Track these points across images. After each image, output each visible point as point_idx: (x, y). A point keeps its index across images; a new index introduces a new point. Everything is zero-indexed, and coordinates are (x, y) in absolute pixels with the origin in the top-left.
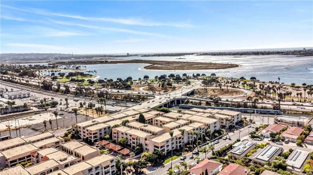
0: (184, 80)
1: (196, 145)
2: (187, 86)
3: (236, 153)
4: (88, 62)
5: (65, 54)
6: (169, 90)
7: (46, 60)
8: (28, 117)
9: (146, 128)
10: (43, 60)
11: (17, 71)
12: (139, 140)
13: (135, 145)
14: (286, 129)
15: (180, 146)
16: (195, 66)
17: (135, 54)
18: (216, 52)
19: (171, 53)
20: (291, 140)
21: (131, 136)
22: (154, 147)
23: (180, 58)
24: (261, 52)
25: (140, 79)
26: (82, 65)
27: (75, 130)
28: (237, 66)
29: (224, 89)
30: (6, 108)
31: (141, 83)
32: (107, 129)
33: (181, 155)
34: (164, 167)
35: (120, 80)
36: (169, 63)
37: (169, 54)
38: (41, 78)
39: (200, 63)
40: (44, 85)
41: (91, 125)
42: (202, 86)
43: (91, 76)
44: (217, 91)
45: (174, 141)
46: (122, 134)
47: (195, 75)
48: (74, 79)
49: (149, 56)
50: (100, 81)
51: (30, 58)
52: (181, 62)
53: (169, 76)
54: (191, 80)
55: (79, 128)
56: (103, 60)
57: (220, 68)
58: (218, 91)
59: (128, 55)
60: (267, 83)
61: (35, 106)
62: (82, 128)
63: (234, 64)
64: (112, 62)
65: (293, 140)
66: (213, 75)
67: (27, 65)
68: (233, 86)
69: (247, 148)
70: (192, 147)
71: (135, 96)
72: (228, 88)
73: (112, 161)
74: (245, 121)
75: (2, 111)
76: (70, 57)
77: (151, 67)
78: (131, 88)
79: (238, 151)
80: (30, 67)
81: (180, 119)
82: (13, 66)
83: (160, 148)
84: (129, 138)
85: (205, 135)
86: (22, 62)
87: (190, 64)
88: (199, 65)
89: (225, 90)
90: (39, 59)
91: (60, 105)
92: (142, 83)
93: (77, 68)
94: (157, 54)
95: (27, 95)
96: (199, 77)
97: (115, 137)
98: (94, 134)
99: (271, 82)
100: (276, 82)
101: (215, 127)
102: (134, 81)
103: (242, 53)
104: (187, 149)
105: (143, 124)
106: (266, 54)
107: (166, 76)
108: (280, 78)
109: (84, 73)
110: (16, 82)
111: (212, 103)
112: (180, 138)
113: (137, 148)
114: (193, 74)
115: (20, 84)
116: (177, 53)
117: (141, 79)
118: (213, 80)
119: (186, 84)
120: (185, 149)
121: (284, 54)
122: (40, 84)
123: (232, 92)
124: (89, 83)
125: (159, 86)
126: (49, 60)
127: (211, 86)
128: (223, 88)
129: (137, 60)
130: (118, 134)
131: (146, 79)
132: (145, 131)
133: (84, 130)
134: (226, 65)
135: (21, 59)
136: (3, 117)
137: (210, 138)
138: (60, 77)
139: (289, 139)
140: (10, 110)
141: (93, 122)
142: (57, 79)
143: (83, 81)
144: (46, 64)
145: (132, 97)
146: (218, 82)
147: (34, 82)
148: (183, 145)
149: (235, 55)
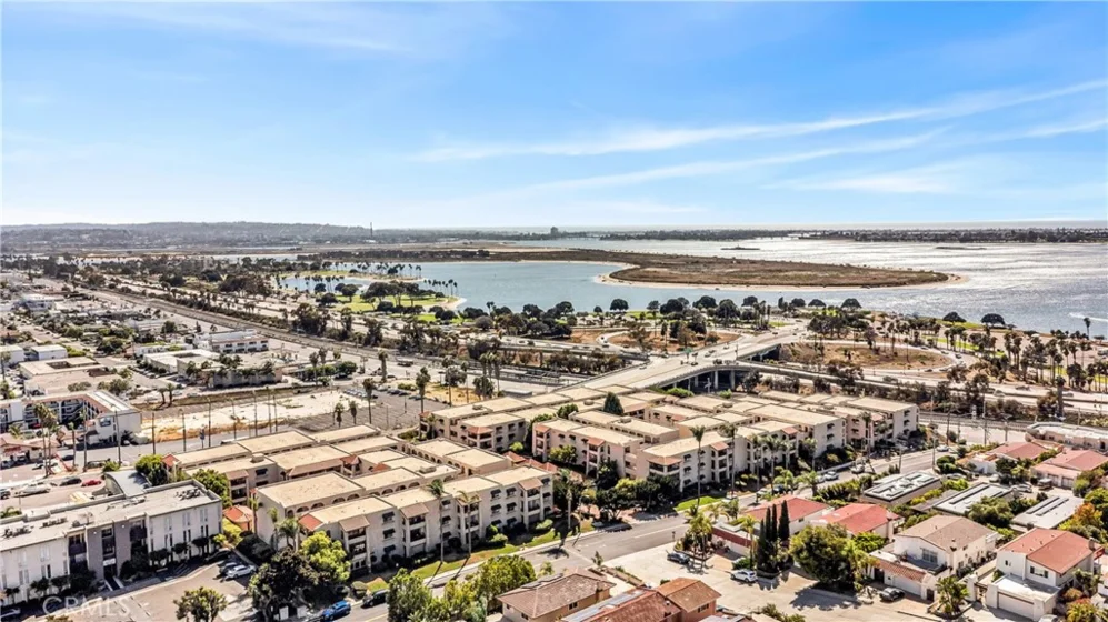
0: (748, 317)
1: (769, 478)
2: (756, 335)
3: (880, 495)
4: (423, 253)
5: (346, 228)
6: (695, 346)
7: (285, 245)
8: (282, 400)
9: (627, 426)
10: (276, 244)
11: (211, 276)
12: (609, 453)
13: (596, 465)
14: (1054, 455)
15: (723, 475)
16: (790, 274)
17: (578, 231)
18: (874, 229)
19: (705, 229)
20: (1060, 482)
21: (585, 441)
22: (651, 467)
23: (739, 248)
24: (1045, 232)
25: (598, 310)
26: (406, 264)
27: (428, 429)
28: (942, 278)
29: (882, 349)
30: (221, 374)
31: (601, 323)
32: (516, 426)
33: (724, 496)
34: (676, 515)
35: (535, 311)
36: (697, 262)
37: (698, 231)
38: (284, 298)
39: (810, 265)
40: (301, 316)
41: (472, 416)
42: (808, 338)
43: (440, 295)
44: (858, 353)
45: (706, 459)
46: (562, 436)
47: (788, 301)
48: (388, 303)
49: (626, 237)
50: (472, 313)
51: (237, 237)
52: (739, 262)
53: (696, 305)
54: (772, 319)
55: (438, 423)
56: (473, 249)
57: (878, 285)
58: (862, 354)
59: (555, 234)
60: (1042, 335)
61: (291, 374)
62: (447, 423)
63: (931, 272)
64: (500, 257)
65: (1065, 481)
66: (850, 305)
67: (234, 259)
68: (916, 340)
69: (914, 487)
70: (755, 481)
71: (585, 358)
72: (897, 345)
73: (545, 481)
74: (929, 435)
75: (211, 379)
76: (363, 238)
77: (634, 273)
78: (572, 335)
79: (888, 492)
80: (244, 266)
81: (724, 412)
82: (197, 262)
83: (665, 469)
84: (581, 446)
85: (797, 455)
86: (214, 249)
87: (773, 268)
88: (804, 273)
89: (884, 351)
90: (265, 240)
91: (360, 373)
92: (606, 323)
93: (392, 271)
94: (655, 232)
95: (259, 345)
96: (802, 311)
97: (541, 447)
98: (483, 436)
99: (1059, 332)
100: (1078, 333)
101: (829, 436)
102: (578, 315)
103: (971, 235)
104: (743, 484)
105: (618, 418)
106: (1063, 241)
107: (687, 302)
108: (1091, 319)
109: (420, 288)
110: (215, 308)
111: (833, 385)
112: (722, 453)
113: (604, 473)
114: (781, 300)
115: (229, 315)
116: (727, 232)
117: (601, 311)
118: (849, 319)
119: (753, 328)
120: (737, 483)
122: (289, 316)
123: (908, 360)
124: (436, 317)
125: (663, 333)
126: (295, 244)
127: (839, 338)
128: (878, 344)
129: (588, 251)
130: (548, 436)
131: (618, 310)
132: (624, 431)
133: (453, 428)
134: (904, 275)
135: (209, 242)
136: (217, 396)
137: (811, 466)
138: (344, 299)
139: (1056, 479)
140: (229, 380)
141: (474, 409)
142: (333, 304)
143: (417, 310)
144: (292, 258)
145: (576, 359)
146: (863, 326)
147: (268, 308)
148: (731, 475)
149: (943, 241)
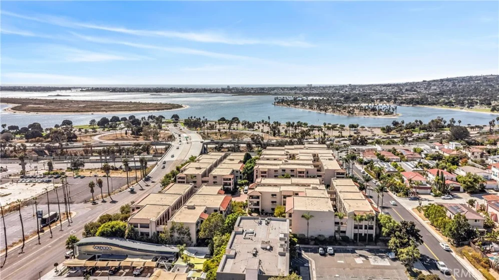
23: (58, 96)
36: (53, 102)
52: (76, 102)
77: (26, 108)
121: (214, 93)
149: (148, 92)
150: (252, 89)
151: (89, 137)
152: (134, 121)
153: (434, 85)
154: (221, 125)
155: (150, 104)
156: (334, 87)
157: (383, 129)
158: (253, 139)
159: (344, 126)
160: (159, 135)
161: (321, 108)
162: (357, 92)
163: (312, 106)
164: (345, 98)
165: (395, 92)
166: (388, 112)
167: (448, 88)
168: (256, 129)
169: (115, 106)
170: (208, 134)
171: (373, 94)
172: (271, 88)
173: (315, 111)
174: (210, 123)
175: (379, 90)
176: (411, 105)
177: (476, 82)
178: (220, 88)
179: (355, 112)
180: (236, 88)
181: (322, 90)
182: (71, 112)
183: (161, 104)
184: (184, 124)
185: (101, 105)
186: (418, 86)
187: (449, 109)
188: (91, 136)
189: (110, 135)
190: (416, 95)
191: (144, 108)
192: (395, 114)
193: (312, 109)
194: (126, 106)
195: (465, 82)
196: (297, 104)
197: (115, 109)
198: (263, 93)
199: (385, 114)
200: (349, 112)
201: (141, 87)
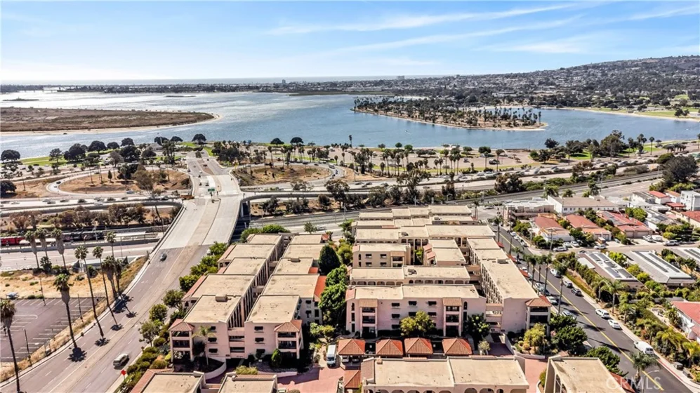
3: (624, 278)
23: (19, 100)
52: (44, 111)
57: (182, 123)
66: (198, 138)
79: (621, 274)
100: (347, 144)
107: (87, 147)
111: (330, 199)
121: (262, 91)
131: (11, 160)
149: (164, 92)
150: (319, 84)
151: (40, 185)
152: (128, 151)
153: (577, 75)
154: (273, 152)
155: (163, 113)
156: (436, 79)
157: (534, 155)
158: (330, 189)
159: (471, 150)
160: (167, 178)
161: (426, 115)
162: (472, 87)
163: (411, 112)
164: (456, 98)
165: (525, 86)
166: (528, 121)
167: (597, 79)
168: (332, 159)
169: (105, 118)
170: (252, 172)
171: (494, 90)
172: (346, 82)
173: (418, 121)
174: (257, 148)
175: (501, 83)
176: (555, 107)
177: (633, 69)
178: (271, 83)
179: (479, 122)
180: (294, 83)
181: (420, 85)
182: (29, 130)
183: (180, 114)
184: (213, 152)
185: (84, 117)
186: (554, 77)
187: (611, 112)
188: (45, 182)
189: (82, 178)
190: (555, 91)
191: (152, 122)
192: (538, 123)
193: (413, 117)
194: (123, 117)
195: (618, 70)
196: (389, 110)
197: (106, 125)
198: (336, 90)
199: (524, 125)
200: (470, 122)
201: (154, 84)
